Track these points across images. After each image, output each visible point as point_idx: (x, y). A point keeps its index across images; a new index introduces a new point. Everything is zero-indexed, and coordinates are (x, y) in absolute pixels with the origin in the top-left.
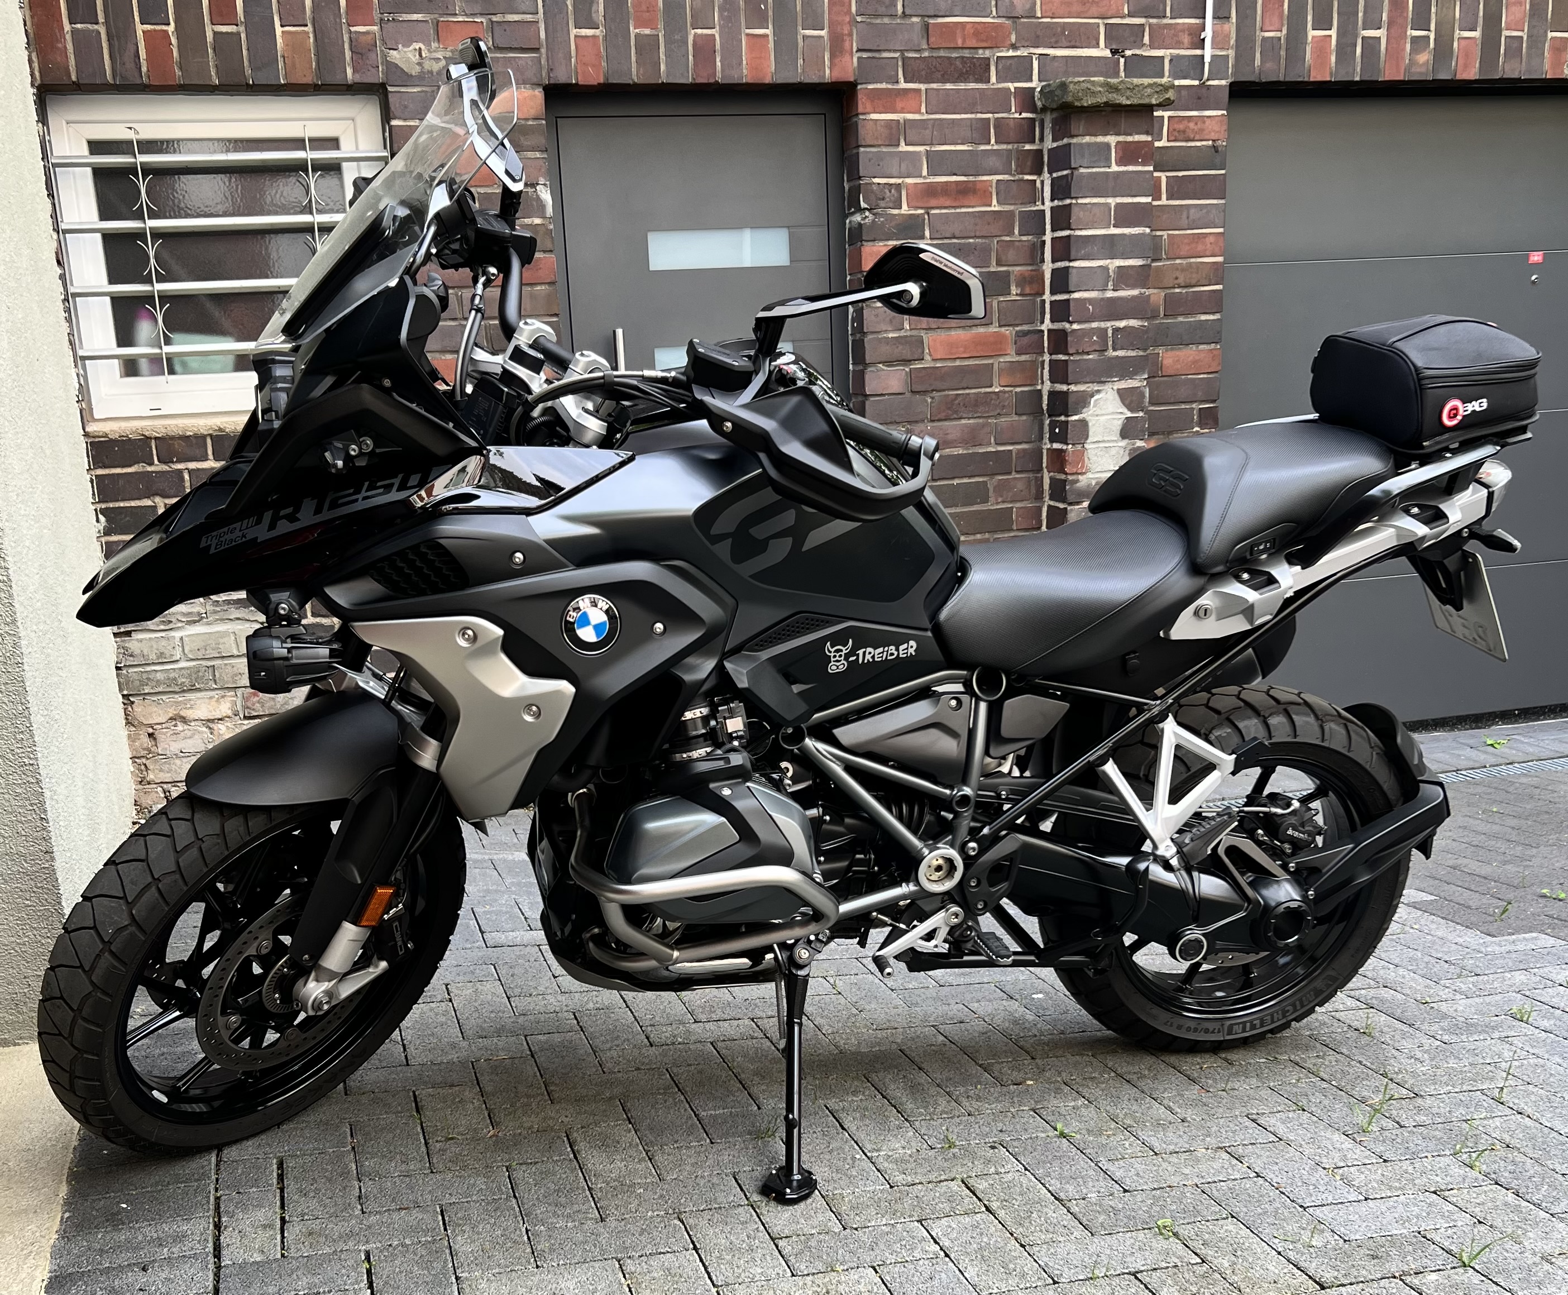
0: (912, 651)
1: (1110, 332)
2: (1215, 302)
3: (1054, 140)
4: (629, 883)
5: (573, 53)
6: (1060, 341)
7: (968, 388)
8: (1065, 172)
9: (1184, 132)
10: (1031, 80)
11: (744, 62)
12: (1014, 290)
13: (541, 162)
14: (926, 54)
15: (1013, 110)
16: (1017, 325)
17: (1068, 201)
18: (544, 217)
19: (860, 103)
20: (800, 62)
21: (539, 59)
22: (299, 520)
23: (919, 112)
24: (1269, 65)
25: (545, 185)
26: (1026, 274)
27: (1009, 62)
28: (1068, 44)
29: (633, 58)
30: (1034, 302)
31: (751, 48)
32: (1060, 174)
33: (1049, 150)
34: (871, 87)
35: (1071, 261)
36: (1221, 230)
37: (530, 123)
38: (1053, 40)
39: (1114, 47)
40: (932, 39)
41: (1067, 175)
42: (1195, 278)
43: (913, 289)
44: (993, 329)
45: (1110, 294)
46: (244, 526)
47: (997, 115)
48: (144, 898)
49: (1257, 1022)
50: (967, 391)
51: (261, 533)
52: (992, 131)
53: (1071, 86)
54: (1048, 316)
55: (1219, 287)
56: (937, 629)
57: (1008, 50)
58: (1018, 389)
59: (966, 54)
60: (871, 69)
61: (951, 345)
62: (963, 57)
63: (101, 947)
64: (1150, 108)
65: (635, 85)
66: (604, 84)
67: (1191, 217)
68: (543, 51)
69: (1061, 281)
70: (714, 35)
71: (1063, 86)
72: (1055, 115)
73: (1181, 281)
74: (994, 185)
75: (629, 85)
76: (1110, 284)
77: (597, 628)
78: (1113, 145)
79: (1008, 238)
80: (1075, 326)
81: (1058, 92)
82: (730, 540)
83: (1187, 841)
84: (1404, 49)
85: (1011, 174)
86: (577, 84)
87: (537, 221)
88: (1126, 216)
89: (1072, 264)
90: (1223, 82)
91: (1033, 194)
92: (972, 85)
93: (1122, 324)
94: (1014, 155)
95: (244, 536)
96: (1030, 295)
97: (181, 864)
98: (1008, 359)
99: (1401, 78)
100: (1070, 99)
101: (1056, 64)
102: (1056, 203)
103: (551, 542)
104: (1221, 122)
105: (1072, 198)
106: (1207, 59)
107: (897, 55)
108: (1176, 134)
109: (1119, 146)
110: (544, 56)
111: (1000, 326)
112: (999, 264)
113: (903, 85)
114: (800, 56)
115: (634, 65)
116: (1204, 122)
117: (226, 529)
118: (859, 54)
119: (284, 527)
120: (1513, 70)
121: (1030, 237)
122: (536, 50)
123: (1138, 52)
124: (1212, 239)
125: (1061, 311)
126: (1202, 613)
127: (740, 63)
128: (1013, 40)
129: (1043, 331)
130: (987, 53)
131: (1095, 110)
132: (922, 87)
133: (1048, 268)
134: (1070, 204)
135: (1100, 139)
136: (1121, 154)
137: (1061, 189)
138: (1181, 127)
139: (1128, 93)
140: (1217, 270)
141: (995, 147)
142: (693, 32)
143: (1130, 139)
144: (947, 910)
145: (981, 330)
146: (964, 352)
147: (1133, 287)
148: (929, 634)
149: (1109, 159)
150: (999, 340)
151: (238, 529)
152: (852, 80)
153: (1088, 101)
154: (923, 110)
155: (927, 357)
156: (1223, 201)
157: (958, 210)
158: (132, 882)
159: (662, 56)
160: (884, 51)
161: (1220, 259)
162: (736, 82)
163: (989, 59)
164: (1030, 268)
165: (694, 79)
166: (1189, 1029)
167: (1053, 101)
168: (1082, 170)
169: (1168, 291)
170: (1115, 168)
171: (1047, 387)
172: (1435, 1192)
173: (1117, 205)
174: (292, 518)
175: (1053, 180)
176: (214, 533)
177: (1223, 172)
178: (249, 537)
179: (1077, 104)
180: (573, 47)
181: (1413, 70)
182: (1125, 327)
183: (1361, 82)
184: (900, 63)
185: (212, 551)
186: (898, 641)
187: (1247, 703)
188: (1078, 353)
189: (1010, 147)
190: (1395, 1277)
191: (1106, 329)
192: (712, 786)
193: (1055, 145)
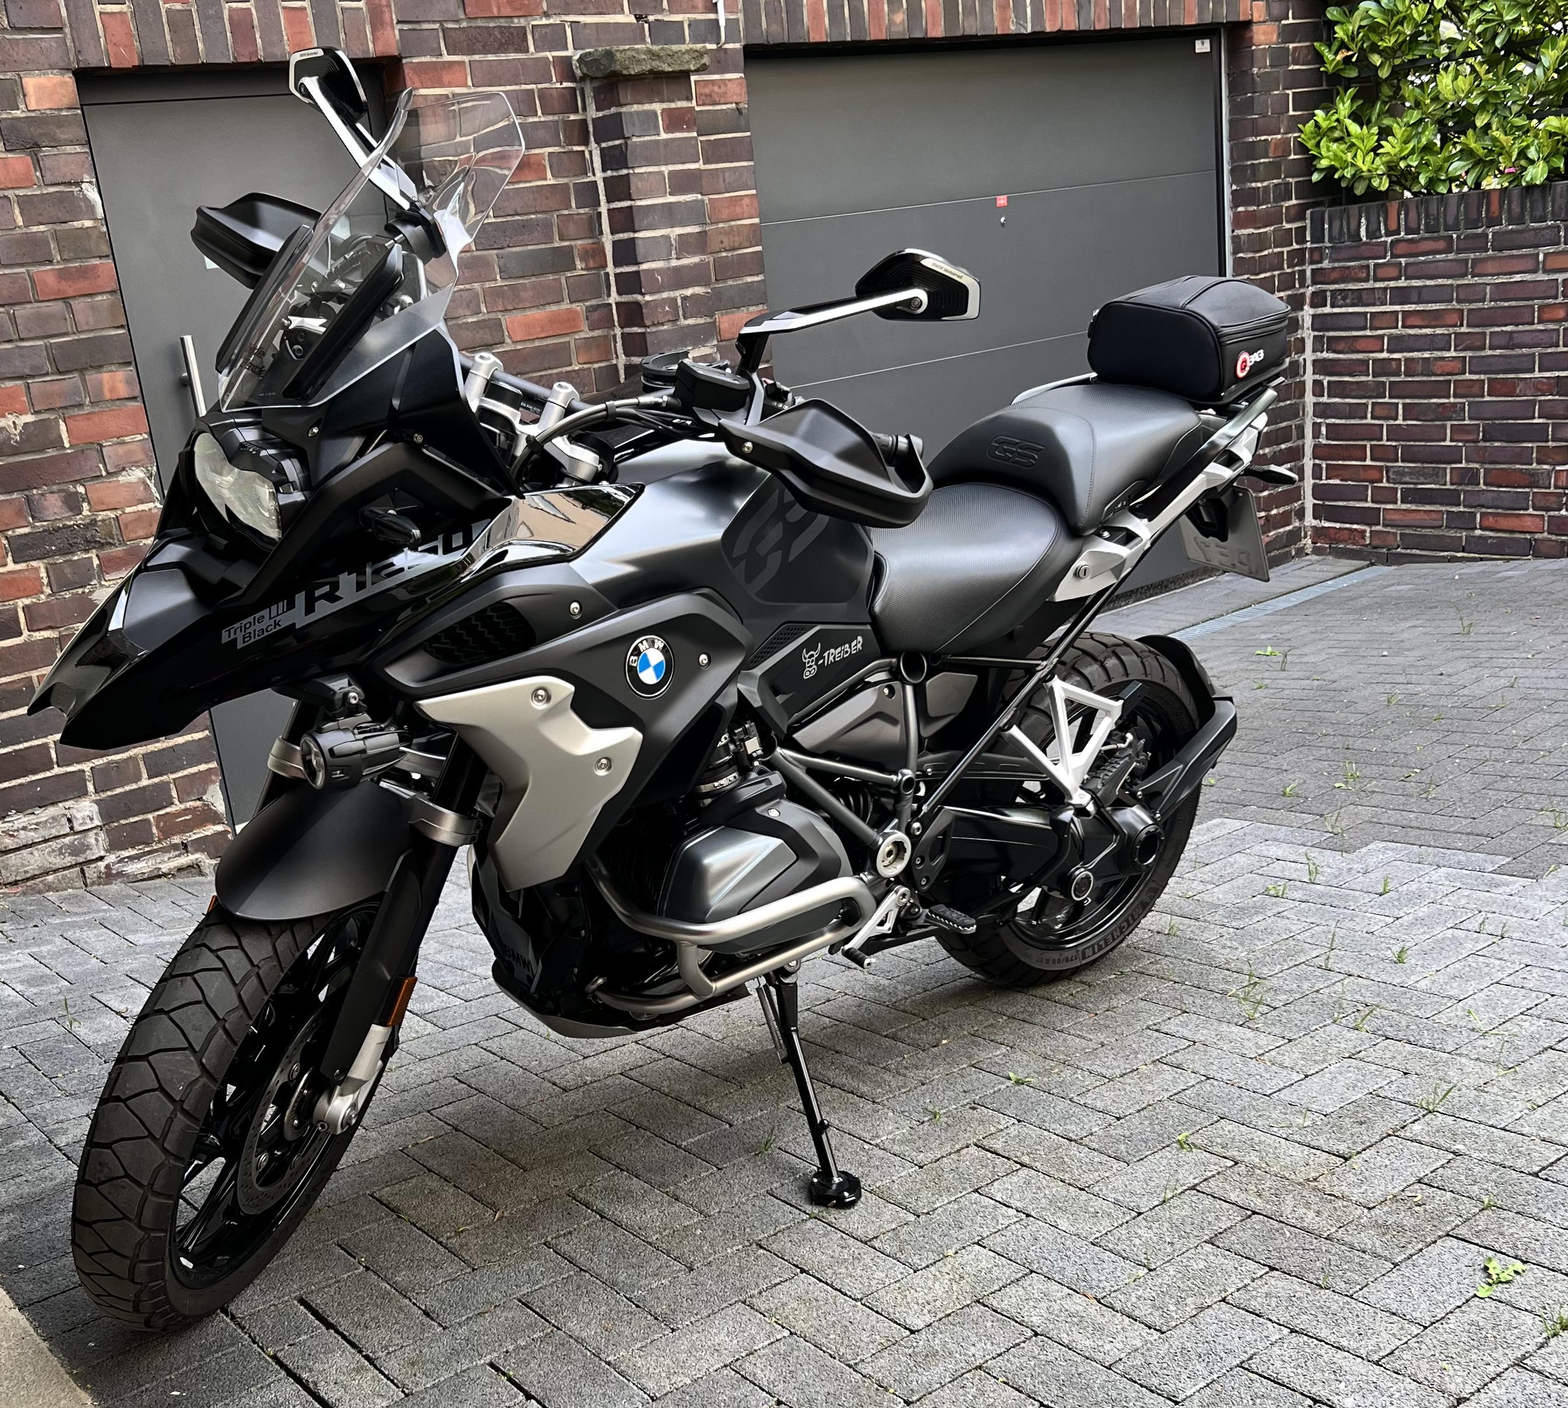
0: (859, 646)
1: (679, 301)
2: (757, 263)
3: (598, 110)
4: (703, 922)
5: (101, 33)
6: (632, 314)
7: (550, 368)
8: (617, 142)
9: (710, 96)
10: (567, 49)
11: (285, 38)
12: (579, 264)
13: (83, 157)
14: (464, 24)
15: (554, 80)
16: (586, 300)
17: (624, 172)
18: (95, 219)
19: (407, 78)
20: (342, 36)
21: (64, 38)
22: (341, 598)
23: (466, 85)
24: (774, 28)
25: (90, 182)
26: (588, 247)
27: (544, 30)
28: (596, 11)
29: (168, 37)
30: (599, 275)
31: (290, 22)
32: (610, 143)
33: (593, 120)
34: (415, 60)
35: (635, 232)
36: (754, 192)
37: (64, 113)
38: (582, 7)
39: (638, 13)
40: (468, 9)
41: (620, 145)
42: (737, 240)
43: (920, 294)
44: (565, 305)
45: (674, 263)
46: (274, 614)
47: (540, 86)
48: (213, 1044)
49: (1102, 943)
50: (549, 372)
51: (297, 617)
52: (537, 102)
53: (618, 54)
54: (613, 289)
55: (759, 248)
56: (875, 621)
57: (541, 18)
58: (596, 366)
59: (503, 23)
60: (414, 41)
61: (528, 326)
62: (500, 27)
63: (172, 1107)
64: (686, 74)
65: (173, 66)
66: (139, 66)
67: (727, 181)
68: (67, 30)
69: (626, 252)
70: (249, 9)
71: (609, 54)
72: (596, 84)
73: (726, 245)
74: (547, 158)
75: (167, 66)
76: (673, 252)
77: (657, 668)
78: (659, 112)
79: (566, 212)
80: (648, 298)
81: (604, 61)
82: (744, 562)
83: (1099, 787)
84: (883, 10)
85: (560, 146)
86: (109, 68)
87: (88, 223)
88: (682, 183)
89: (636, 235)
90: (738, 46)
91: (583, 166)
92: (512, 56)
93: (689, 292)
94: (560, 124)
95: (276, 624)
96: (594, 268)
97: (244, 997)
98: (582, 335)
99: (884, 37)
100: (618, 68)
101: (587, 31)
102: (609, 173)
103: (598, 586)
104: (741, 84)
105: (628, 168)
106: (722, 23)
107: (437, 26)
108: (703, 97)
109: (665, 114)
110: (69, 36)
111: (571, 303)
112: (561, 239)
113: (447, 58)
114: (341, 31)
115: (169, 44)
116: (726, 85)
117: (251, 619)
118: (400, 26)
119: (324, 609)
120: (971, 27)
121: (587, 210)
122: (59, 30)
123: (659, 17)
124: (746, 201)
125: (630, 283)
126: (1081, 574)
127: (282, 40)
128: (545, 8)
129: (610, 305)
130: (522, 22)
131: (640, 77)
132: (466, 59)
133: (608, 240)
134: (628, 174)
135: (647, 107)
136: (667, 121)
137: (613, 159)
138: (707, 91)
139: (669, 60)
140: (755, 231)
141: (542, 119)
142: (227, 5)
143: (673, 105)
144: (896, 892)
145: (554, 308)
146: (542, 332)
147: (694, 253)
148: (869, 627)
149: (657, 127)
150: (572, 315)
151: (267, 617)
152: (396, 54)
153: (635, 70)
154: (470, 83)
155: (508, 340)
156: (752, 163)
157: (516, 186)
158: (196, 1028)
159: (198, 34)
160: (424, 22)
161: (757, 220)
162: (279, 59)
163: (524, 28)
164: (590, 241)
165: (235, 58)
166: (1054, 961)
167: (598, 69)
168: (635, 139)
169: (716, 256)
170: (664, 136)
171: (622, 361)
172: (1350, 1057)
173: (670, 173)
174: (331, 597)
175: (602, 150)
176: (236, 626)
177: (748, 134)
178: (284, 624)
179: (625, 72)
180: (100, 26)
181: (893, 30)
182: (692, 295)
183: (852, 42)
184: (441, 35)
185: (240, 645)
186: (849, 638)
187: (1085, 652)
188: (654, 325)
189: (556, 118)
190: (1390, 1135)
191: (675, 299)
192: (758, 810)
193: (600, 114)
